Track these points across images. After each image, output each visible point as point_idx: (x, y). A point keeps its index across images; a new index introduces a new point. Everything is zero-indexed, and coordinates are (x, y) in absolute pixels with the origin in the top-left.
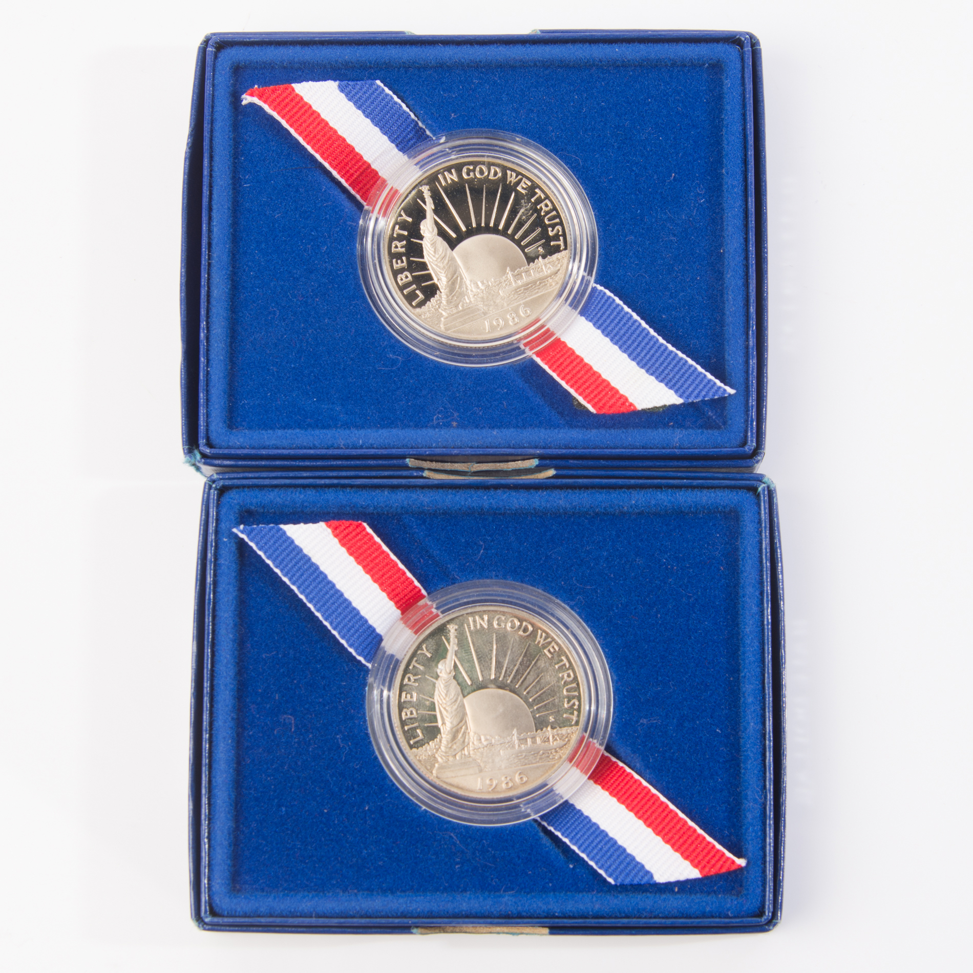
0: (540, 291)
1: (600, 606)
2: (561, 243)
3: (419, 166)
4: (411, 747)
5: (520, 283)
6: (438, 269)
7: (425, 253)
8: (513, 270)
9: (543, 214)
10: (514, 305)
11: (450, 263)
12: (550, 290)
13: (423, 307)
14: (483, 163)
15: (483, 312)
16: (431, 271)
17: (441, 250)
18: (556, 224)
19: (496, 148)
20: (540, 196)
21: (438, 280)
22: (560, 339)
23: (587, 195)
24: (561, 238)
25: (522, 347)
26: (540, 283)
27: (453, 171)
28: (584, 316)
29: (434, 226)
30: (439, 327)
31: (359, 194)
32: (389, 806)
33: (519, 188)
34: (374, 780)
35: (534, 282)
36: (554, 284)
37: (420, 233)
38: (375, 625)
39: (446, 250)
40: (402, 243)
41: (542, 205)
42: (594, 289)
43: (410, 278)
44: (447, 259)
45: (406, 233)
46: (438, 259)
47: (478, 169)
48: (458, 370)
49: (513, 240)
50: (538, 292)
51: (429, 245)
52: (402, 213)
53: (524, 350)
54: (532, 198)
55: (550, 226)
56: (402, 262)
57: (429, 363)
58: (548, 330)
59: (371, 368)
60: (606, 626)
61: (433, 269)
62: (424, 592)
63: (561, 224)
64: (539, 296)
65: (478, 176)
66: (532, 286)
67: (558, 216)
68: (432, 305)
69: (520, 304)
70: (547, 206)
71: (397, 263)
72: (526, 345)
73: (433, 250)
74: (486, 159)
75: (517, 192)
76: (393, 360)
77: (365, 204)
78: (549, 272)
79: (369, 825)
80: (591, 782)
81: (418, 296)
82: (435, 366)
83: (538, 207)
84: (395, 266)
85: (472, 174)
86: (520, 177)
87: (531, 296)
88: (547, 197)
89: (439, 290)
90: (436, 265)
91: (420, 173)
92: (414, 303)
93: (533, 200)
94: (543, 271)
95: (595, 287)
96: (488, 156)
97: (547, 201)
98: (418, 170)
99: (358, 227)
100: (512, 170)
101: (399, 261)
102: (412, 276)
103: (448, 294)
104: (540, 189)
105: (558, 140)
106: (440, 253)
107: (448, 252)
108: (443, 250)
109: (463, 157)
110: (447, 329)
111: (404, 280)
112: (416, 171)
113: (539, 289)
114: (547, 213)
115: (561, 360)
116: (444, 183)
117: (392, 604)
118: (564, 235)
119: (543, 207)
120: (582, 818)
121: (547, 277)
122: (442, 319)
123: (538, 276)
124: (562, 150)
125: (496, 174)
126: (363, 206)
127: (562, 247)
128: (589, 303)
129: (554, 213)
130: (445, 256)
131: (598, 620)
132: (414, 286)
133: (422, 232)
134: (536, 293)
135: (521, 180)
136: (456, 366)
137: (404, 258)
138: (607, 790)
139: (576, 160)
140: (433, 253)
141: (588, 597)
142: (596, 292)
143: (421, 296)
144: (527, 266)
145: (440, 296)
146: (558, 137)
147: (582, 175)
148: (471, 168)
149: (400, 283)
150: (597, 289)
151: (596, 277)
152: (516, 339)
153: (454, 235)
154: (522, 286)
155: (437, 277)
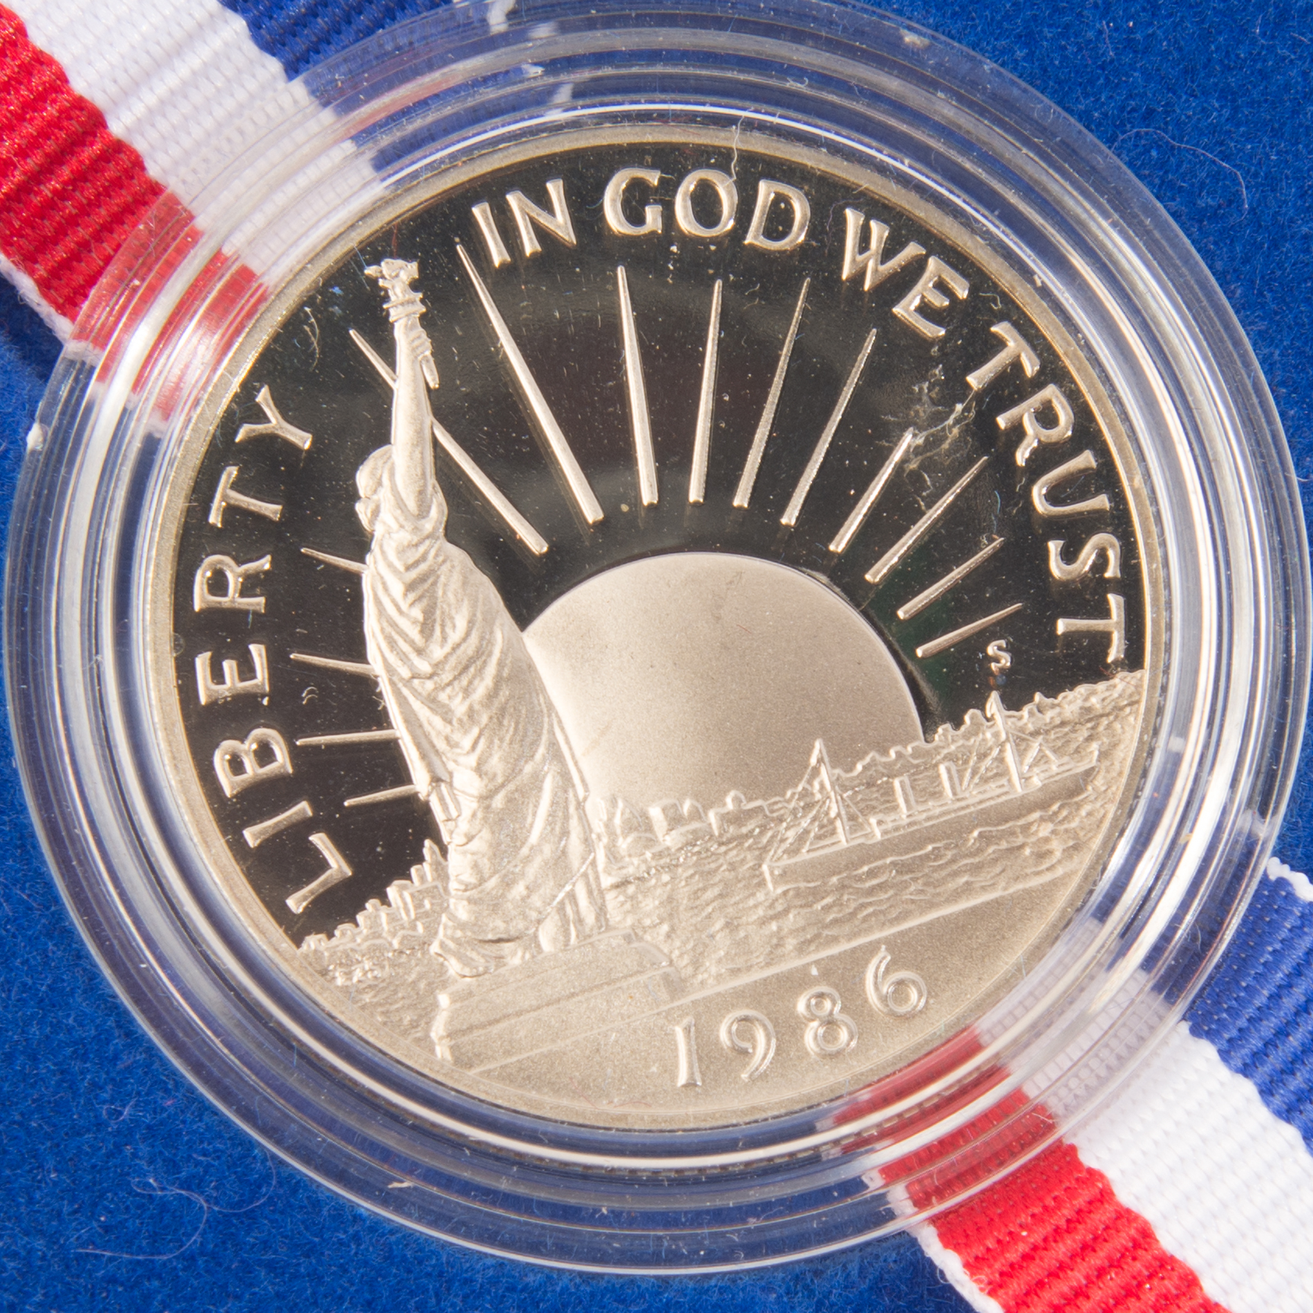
0: (983, 878)
2: (1115, 621)
3: (370, 153)
5: (875, 830)
6: (437, 721)
7: (371, 624)
8: (841, 755)
9: (1022, 456)
10: (835, 950)
11: (505, 693)
12: (1034, 882)
13: (344, 929)
14: (720, 158)
15: (666, 978)
16: (399, 730)
17: (461, 623)
18: (1092, 523)
19: (791, 84)
20: (1016, 365)
21: (436, 780)
22: (1072, 1149)
23: (1269, 370)
24: (1115, 601)
25: (875, 1182)
26: (985, 838)
27: (555, 190)
28: (1211, 1035)
29: (432, 481)
30: (425, 1043)
31: (31, 272)
33: (905, 309)
35: (953, 830)
36: (1057, 846)
37: (353, 516)
39: (489, 622)
40: (252, 566)
41: (1025, 412)
42: (1274, 891)
43: (282, 761)
44: (491, 670)
45: (272, 510)
46: (438, 666)
47: (689, 184)
48: (511, 1289)
49: (854, 591)
50: (968, 889)
51: (397, 588)
52: (263, 396)
53: (881, 1198)
54: (970, 369)
55: (1055, 527)
56: (247, 670)
57: (356, 1238)
58: (1016, 1098)
59: (39, 1244)
61: (411, 721)
63: (1119, 521)
64: (974, 911)
65: (685, 221)
66: (936, 854)
67: (1105, 478)
68: (393, 919)
69: (872, 948)
70: (1046, 417)
71: (218, 676)
72: (893, 1171)
73: (417, 613)
74: (734, 140)
75: (895, 333)
76: (163, 1206)
77: (62, 326)
78: (1037, 782)
81: (323, 865)
82: (389, 1258)
83: (1002, 421)
84: (205, 689)
85: (653, 217)
86: (913, 250)
87: (932, 905)
88: (1053, 371)
89: (438, 840)
90: (431, 701)
91: (379, 190)
92: (296, 903)
93: (976, 380)
94: (1003, 773)
95: (1282, 882)
96: (750, 125)
97: (1051, 392)
98: (367, 171)
99: (19, 458)
100: (875, 208)
101: (229, 667)
102: (295, 753)
103: (485, 864)
104: (1016, 325)
105: (1127, 58)
106: (455, 636)
107: (499, 636)
108: (471, 623)
109: (615, 118)
110: (462, 1060)
111: (252, 769)
112: (354, 180)
113: (977, 869)
114: (1046, 457)
115: (1077, 1277)
116: (498, 254)
118: (1130, 585)
119: (1029, 426)
121: (1024, 807)
122: (444, 999)
123: (976, 796)
124: (1148, 117)
125: (779, 220)
126: (56, 345)
127: (1115, 652)
128: (1244, 963)
129: (1086, 459)
130: (481, 654)
132: (303, 808)
133: (362, 510)
134: (956, 895)
135: (915, 270)
136: (501, 1264)
137: (258, 652)
139: (1218, 175)
140: (414, 633)
142: (1283, 912)
143: (337, 866)
144: (920, 743)
145: (442, 873)
146: (1130, 44)
147: (1246, 261)
148: (653, 178)
149: (228, 784)
150: (1291, 898)
151: (1289, 826)
152: (836, 1142)
153: (536, 544)
154: (886, 847)
155: (430, 767)
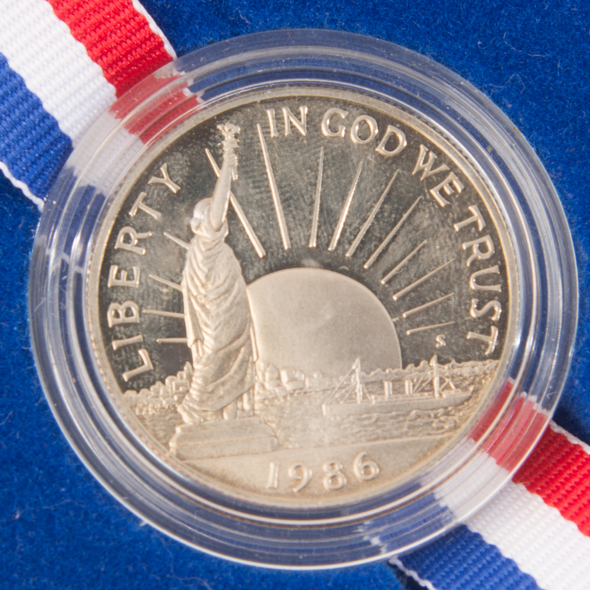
1: (560, 98)
4: (124, 387)
32: (67, 514)
34: (37, 453)
38: (57, 115)
60: (570, 143)
62: (168, 47)
79: (21, 553)
80: (521, 487)
117: (96, 69)
120: (499, 563)
131: (553, 128)
138: (556, 505)
141: (534, 77)
